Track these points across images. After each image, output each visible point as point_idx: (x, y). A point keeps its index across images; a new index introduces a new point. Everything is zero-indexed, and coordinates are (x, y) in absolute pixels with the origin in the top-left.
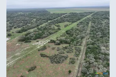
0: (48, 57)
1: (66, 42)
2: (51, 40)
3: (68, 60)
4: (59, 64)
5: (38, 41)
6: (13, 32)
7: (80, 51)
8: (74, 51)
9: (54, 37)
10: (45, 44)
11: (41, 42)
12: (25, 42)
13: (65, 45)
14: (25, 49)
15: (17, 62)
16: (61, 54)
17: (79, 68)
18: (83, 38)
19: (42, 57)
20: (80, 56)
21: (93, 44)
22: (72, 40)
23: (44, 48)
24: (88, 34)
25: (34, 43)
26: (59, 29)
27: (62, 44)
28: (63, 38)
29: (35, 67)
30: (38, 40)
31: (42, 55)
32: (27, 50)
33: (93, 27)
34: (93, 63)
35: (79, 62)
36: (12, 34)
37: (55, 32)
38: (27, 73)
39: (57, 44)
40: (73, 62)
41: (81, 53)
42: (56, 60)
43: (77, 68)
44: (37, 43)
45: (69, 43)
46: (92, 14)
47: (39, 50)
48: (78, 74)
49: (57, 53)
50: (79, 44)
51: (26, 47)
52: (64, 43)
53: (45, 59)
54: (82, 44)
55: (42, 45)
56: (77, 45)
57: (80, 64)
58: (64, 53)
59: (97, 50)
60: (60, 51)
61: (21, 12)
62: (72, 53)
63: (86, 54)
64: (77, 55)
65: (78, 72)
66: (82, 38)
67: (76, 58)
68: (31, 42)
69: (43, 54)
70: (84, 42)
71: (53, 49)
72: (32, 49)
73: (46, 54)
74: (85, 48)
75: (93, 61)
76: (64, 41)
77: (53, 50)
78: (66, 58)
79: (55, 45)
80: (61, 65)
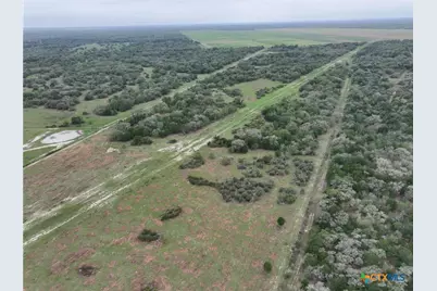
0: (211, 185)
1: (266, 146)
2: (217, 139)
3: (274, 194)
4: (248, 204)
5: (174, 142)
6: (85, 113)
7: (311, 170)
8: (293, 170)
9: (224, 129)
10: (196, 148)
11: (185, 145)
12: (132, 145)
13: (261, 154)
14: (138, 163)
15: (122, 197)
16: (253, 177)
17: (307, 213)
18: (320, 134)
19: (193, 187)
20: (311, 185)
21: (351, 150)
22: (286, 139)
23: (198, 160)
24: (337, 122)
25: (162, 147)
26: (239, 104)
27: (253, 149)
28: (255, 133)
29: (179, 211)
30: (172, 137)
31: (194, 181)
32: (145, 165)
33: (356, 98)
34: (348, 200)
35: (306, 199)
36: (84, 118)
37: (225, 115)
39: (235, 151)
40: (288, 199)
41: (314, 177)
42: (238, 193)
43: (301, 213)
44: (173, 147)
45: (276, 148)
46: (355, 52)
47: (182, 167)
48: (303, 229)
49: (239, 175)
50: (308, 149)
51: (140, 157)
52: (259, 148)
53: (203, 190)
54: (317, 152)
55: (188, 153)
56: (300, 154)
57: (310, 203)
58: (260, 176)
59: (365, 167)
60: (248, 170)
62: (285, 177)
63: (330, 177)
64: (302, 183)
65: (305, 223)
66: (318, 132)
67: (297, 189)
68: (150, 143)
69: (197, 179)
70: (324, 144)
71: (226, 163)
72: (159, 162)
73: (205, 177)
74: (327, 162)
75: (349, 196)
76: (259, 141)
77: (224, 167)
78: (268, 188)
79: (230, 152)
80: (255, 206)
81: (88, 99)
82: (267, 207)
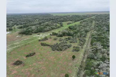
0: (48, 45)
1: (69, 34)
2: (53, 33)
3: (72, 48)
4: (61, 52)
7: (85, 41)
8: (78, 41)
9: (56, 31)
10: (46, 36)
11: (42, 35)
12: (25, 35)
13: (67, 37)
14: (25, 40)
16: (64, 43)
17: (84, 55)
18: (87, 32)
19: (42, 46)
20: (85, 46)
22: (76, 33)
23: (46, 39)
24: (92, 29)
25: (35, 36)
26: (62, 26)
27: (65, 36)
29: (34, 53)
30: (39, 33)
32: (27, 40)
33: (97, 24)
35: (83, 50)
36: (14, 29)
38: (25, 58)
39: (59, 36)
40: (77, 50)
41: (86, 43)
42: (58, 48)
43: (82, 55)
44: (38, 35)
45: (72, 35)
46: (95, 16)
47: (39, 40)
48: (83, 60)
49: (59, 43)
50: (84, 35)
51: (27, 38)
53: (46, 47)
54: (87, 36)
55: (43, 37)
56: (81, 37)
57: (85, 51)
58: (67, 43)
60: (62, 41)
61: (25, 15)
62: (76, 43)
63: (92, 43)
64: (82, 45)
65: (84, 58)
67: (80, 47)
68: (31, 34)
69: (43, 44)
70: (89, 35)
71: (55, 39)
72: (33, 39)
73: (47, 43)
74: (90, 39)
75: (101, 48)
76: (67, 33)
77: (55, 41)
78: (69, 47)
79: (57, 37)
80: (64, 52)
81: (17, 25)
82: (69, 52)
